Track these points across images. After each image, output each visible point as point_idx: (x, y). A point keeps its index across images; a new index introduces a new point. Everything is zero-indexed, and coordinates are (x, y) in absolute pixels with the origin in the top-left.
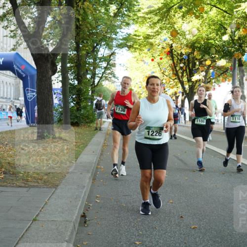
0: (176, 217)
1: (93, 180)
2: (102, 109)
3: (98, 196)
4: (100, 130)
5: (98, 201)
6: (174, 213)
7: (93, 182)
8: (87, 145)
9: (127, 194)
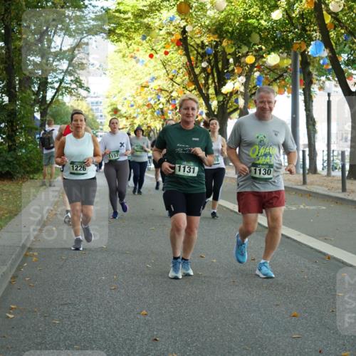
0: (146, 340)
1: (11, 278)
2: (53, 147)
3: (13, 307)
4: (50, 186)
5: (11, 316)
6: (143, 334)
7: (10, 282)
8: (16, 215)
9: (69, 301)
